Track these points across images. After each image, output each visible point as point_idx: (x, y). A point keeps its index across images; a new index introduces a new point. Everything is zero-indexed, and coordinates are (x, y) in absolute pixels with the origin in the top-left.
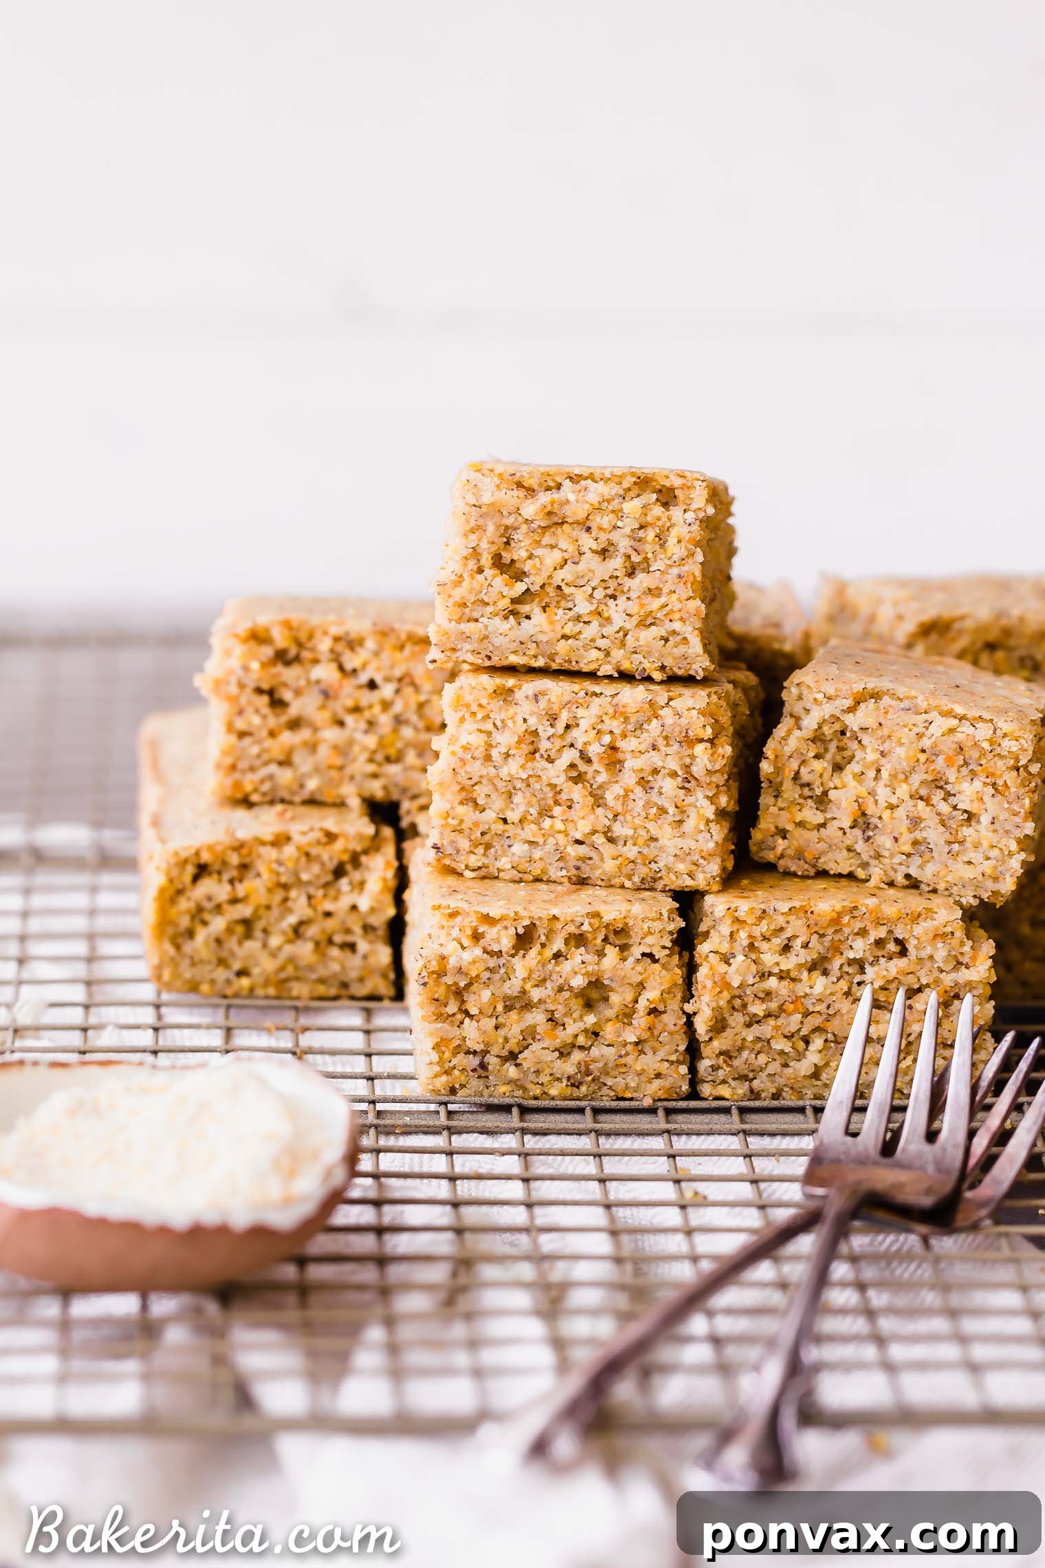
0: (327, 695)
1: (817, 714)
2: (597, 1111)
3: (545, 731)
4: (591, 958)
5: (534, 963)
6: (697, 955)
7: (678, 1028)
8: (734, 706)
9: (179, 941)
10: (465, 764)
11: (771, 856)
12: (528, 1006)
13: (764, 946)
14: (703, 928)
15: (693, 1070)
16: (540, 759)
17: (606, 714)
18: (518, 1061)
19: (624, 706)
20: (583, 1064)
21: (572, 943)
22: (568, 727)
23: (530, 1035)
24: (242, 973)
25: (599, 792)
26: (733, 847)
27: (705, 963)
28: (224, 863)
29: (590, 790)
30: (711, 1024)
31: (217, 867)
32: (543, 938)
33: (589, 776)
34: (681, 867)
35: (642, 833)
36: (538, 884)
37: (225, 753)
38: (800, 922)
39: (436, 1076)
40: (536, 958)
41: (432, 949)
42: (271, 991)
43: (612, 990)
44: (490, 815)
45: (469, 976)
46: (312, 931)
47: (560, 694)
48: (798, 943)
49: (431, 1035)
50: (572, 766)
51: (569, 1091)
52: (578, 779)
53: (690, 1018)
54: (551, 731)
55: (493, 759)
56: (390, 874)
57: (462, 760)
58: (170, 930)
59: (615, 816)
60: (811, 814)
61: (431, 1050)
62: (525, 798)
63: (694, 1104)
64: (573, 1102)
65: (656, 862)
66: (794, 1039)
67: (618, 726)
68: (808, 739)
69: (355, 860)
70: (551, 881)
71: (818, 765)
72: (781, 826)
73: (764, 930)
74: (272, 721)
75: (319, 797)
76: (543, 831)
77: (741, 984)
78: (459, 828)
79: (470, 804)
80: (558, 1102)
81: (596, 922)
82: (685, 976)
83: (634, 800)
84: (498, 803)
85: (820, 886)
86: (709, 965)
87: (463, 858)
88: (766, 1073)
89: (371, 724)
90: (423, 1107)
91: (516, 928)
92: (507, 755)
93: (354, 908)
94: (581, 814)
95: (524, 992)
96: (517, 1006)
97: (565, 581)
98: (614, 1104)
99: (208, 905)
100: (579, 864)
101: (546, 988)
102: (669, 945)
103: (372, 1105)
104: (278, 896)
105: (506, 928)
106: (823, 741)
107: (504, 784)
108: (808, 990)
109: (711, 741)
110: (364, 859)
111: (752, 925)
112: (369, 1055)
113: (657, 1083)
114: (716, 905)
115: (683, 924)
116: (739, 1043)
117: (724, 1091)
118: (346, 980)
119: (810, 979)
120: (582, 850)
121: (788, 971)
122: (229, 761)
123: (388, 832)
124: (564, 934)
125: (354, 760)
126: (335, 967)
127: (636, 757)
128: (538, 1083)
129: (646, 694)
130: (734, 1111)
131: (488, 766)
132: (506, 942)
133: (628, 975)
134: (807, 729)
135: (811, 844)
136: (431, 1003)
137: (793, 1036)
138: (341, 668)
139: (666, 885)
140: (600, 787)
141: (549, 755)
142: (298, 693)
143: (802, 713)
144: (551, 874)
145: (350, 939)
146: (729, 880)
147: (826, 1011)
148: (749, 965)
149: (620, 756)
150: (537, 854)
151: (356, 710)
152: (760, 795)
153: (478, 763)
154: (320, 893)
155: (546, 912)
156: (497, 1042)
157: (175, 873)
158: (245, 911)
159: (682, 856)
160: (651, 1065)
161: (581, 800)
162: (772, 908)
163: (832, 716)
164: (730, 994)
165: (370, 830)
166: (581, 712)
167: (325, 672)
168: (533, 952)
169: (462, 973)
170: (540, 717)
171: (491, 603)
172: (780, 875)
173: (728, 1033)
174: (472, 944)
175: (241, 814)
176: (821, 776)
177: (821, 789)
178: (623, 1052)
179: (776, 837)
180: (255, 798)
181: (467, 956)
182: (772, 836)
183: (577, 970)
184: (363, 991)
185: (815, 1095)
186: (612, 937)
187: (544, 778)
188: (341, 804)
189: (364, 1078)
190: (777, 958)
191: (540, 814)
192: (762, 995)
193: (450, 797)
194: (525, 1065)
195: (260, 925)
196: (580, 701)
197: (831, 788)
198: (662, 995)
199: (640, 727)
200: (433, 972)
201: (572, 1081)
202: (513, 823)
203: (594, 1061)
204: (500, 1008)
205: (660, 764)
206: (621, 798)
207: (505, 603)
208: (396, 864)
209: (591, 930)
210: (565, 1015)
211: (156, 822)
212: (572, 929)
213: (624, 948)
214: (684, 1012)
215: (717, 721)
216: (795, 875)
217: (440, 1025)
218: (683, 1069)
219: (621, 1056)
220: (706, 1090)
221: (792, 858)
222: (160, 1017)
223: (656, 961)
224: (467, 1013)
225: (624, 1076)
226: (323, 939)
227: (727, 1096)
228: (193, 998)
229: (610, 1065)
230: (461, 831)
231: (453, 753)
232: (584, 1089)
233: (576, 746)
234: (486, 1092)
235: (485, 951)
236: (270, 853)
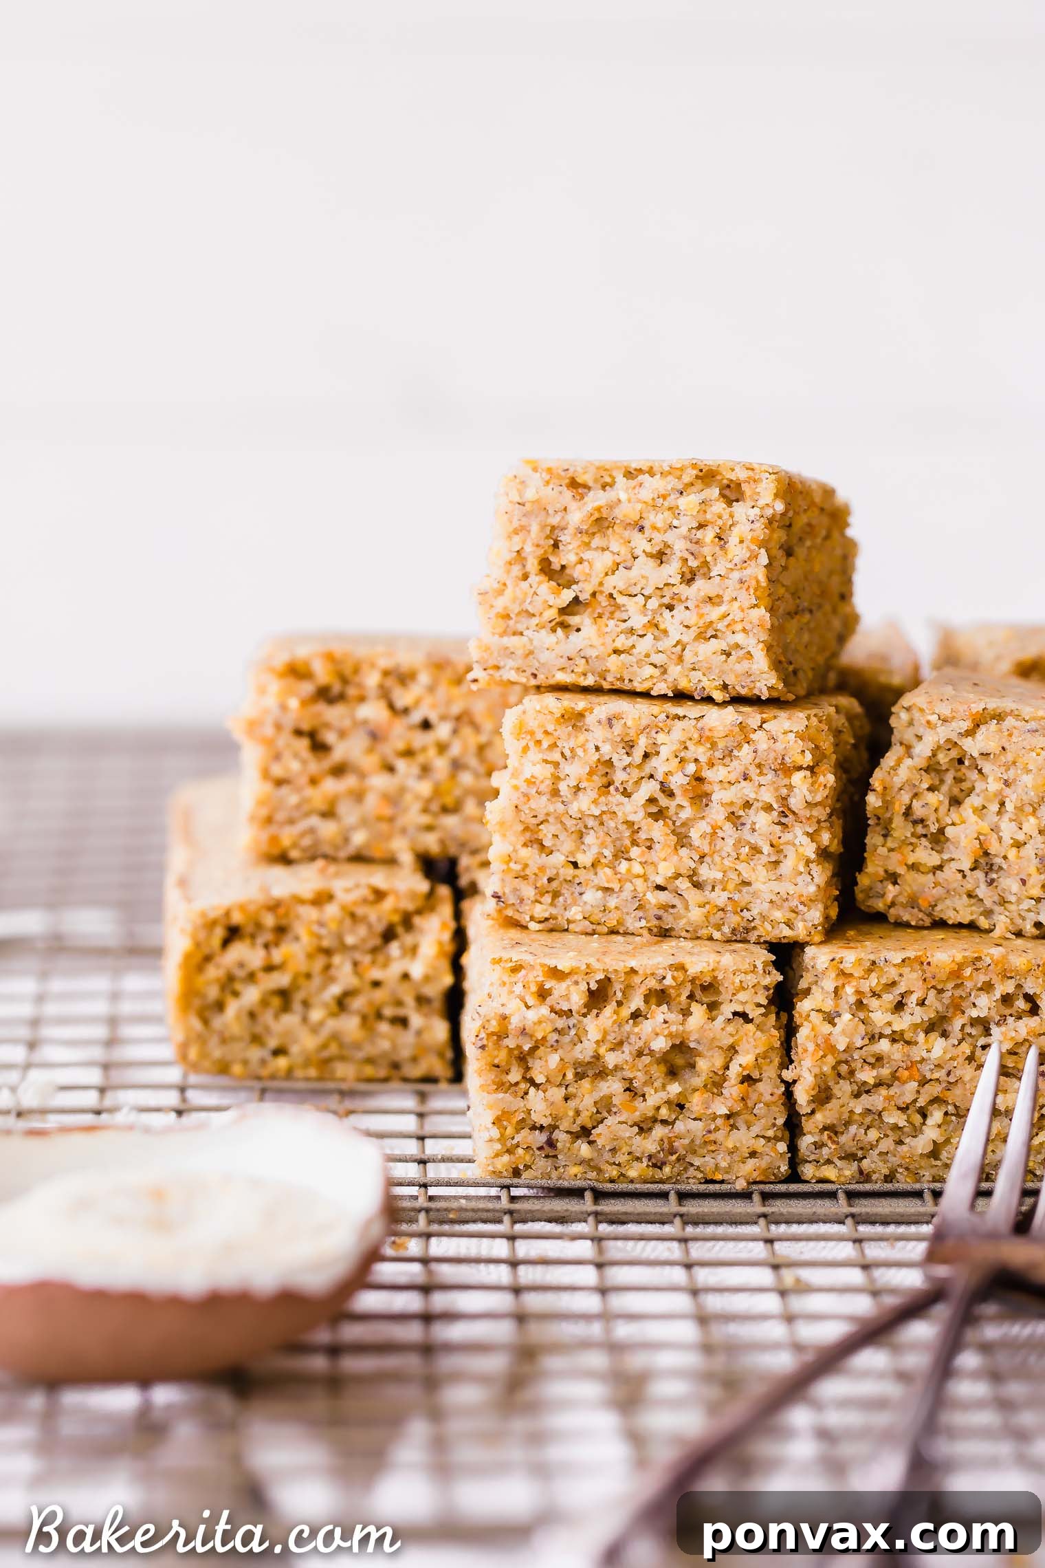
0: (375, 736)
1: (931, 739)
2: (683, 1196)
3: (620, 760)
4: (674, 1017)
5: (610, 1022)
6: (797, 1015)
7: (774, 1098)
8: (837, 733)
9: (207, 1014)
10: (529, 800)
11: (880, 905)
12: (602, 1074)
13: (873, 1003)
14: (803, 984)
15: (793, 1148)
16: (615, 793)
17: (691, 739)
18: (591, 1138)
19: (710, 730)
20: (666, 1141)
21: (653, 1000)
22: (646, 756)
23: (605, 1107)
24: (279, 1052)
25: (683, 830)
26: (838, 893)
27: (805, 1023)
28: (259, 926)
29: (673, 828)
30: (813, 1093)
31: (249, 929)
32: (619, 995)
33: (672, 811)
34: (778, 915)
35: (733, 875)
36: (614, 936)
37: (261, 803)
38: (915, 975)
39: (497, 1155)
40: (612, 1017)
41: (492, 1008)
42: (313, 1072)
43: (699, 1055)
44: (558, 859)
45: (534, 1039)
46: (358, 1003)
47: (637, 717)
48: (913, 999)
49: (490, 1107)
50: (652, 800)
51: (650, 1172)
52: (659, 815)
53: (789, 1086)
54: (627, 760)
55: (562, 793)
56: (447, 936)
57: (527, 796)
58: (197, 1002)
59: (702, 857)
60: (925, 855)
61: (491, 1125)
62: (597, 838)
63: (794, 1187)
64: (656, 1185)
65: (748, 910)
66: (909, 1112)
67: (704, 753)
68: (921, 769)
69: (407, 921)
70: (628, 933)
71: (933, 798)
72: (891, 868)
73: (873, 984)
74: (314, 766)
75: (367, 853)
76: (619, 876)
77: (848, 1047)
78: (522, 874)
79: (535, 846)
80: (638, 1186)
81: (680, 975)
82: (783, 1039)
83: (723, 839)
84: (567, 844)
85: (938, 937)
86: (811, 1025)
87: (527, 908)
88: (877, 1151)
89: (426, 770)
90: (482, 1191)
91: (588, 984)
92: (578, 789)
93: (406, 976)
94: (663, 855)
95: (597, 1057)
96: (590, 1073)
97: (617, 589)
98: (703, 1187)
99: (240, 973)
100: (661, 913)
101: (623, 1052)
102: (765, 1002)
103: (423, 1189)
104: (320, 962)
105: (576, 983)
106: (938, 771)
107: (574, 822)
108: (925, 1054)
109: (811, 769)
110: (417, 920)
111: (860, 978)
112: (422, 1138)
113: (751, 1163)
114: (818, 957)
115: (781, 978)
116: (846, 1116)
117: (829, 1172)
118: (396, 1058)
119: (927, 1041)
120: (664, 897)
121: (902, 1033)
122: (264, 812)
123: (444, 891)
124: (642, 990)
125: (406, 810)
126: (385, 1045)
127: (725, 789)
128: (614, 1164)
129: (736, 716)
130: (841, 1195)
131: (555, 803)
132: (577, 999)
133: (718, 1037)
134: (919, 756)
135: (926, 890)
136: (490, 1070)
137: (907, 1108)
138: (391, 707)
139: (760, 936)
140: (684, 824)
141: (625, 788)
142: (342, 734)
143: (914, 741)
144: (628, 925)
145: (401, 1012)
146: (834, 930)
147: (946, 1078)
148: (857, 1025)
149: (707, 788)
150: (612, 902)
151: (408, 753)
152: (867, 835)
153: (544, 798)
154: (367, 959)
155: (622, 964)
156: (568, 1116)
157: (202, 935)
158: (281, 980)
159: (779, 902)
160: (744, 1142)
161: (662, 839)
162: (883, 959)
163: (948, 741)
164: (835, 1058)
165: (423, 886)
166: (661, 738)
167: (373, 711)
168: (608, 1011)
169: (526, 1034)
170: (614, 744)
171: (537, 614)
172: (892, 926)
173: (834, 1104)
174: (538, 1003)
175: (279, 871)
176: (936, 810)
177: (937, 825)
178: (713, 1127)
179: (885, 883)
180: (294, 854)
181: (532, 1016)
182: (881, 881)
183: (658, 1031)
184: (417, 1071)
185: (934, 1177)
186: (698, 994)
187: (620, 814)
188: (391, 861)
189: (415, 1161)
190: (889, 1017)
191: (616, 856)
192: (872, 1060)
193: (513, 839)
194: (600, 1142)
195: (298, 997)
196: (660, 725)
197: (948, 825)
198: (756, 1060)
199: (729, 754)
200: (493, 1034)
201: (654, 1161)
202: (585, 868)
203: (679, 1137)
204: (570, 1075)
205: (753, 796)
206: (708, 836)
207: (552, 614)
208: (452, 925)
209: (674, 984)
210: (645, 1084)
211: (183, 883)
212: (652, 983)
213: (713, 1007)
214: (783, 1081)
215: (817, 747)
216: (907, 925)
217: (501, 1095)
218: (782, 1147)
219: (710, 1132)
220: (808, 1171)
221: (904, 906)
222: (184, 1100)
223: (751, 1021)
224: (532, 1082)
225: (713, 1155)
226: (370, 1012)
227: (833, 1178)
228: (223, 1080)
229: (698, 1142)
230: (525, 878)
231: (516, 788)
232: (667, 1169)
233: (656, 777)
234: (554, 1174)
235: (553, 1010)
236: (310, 913)
